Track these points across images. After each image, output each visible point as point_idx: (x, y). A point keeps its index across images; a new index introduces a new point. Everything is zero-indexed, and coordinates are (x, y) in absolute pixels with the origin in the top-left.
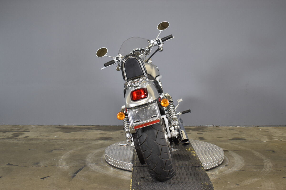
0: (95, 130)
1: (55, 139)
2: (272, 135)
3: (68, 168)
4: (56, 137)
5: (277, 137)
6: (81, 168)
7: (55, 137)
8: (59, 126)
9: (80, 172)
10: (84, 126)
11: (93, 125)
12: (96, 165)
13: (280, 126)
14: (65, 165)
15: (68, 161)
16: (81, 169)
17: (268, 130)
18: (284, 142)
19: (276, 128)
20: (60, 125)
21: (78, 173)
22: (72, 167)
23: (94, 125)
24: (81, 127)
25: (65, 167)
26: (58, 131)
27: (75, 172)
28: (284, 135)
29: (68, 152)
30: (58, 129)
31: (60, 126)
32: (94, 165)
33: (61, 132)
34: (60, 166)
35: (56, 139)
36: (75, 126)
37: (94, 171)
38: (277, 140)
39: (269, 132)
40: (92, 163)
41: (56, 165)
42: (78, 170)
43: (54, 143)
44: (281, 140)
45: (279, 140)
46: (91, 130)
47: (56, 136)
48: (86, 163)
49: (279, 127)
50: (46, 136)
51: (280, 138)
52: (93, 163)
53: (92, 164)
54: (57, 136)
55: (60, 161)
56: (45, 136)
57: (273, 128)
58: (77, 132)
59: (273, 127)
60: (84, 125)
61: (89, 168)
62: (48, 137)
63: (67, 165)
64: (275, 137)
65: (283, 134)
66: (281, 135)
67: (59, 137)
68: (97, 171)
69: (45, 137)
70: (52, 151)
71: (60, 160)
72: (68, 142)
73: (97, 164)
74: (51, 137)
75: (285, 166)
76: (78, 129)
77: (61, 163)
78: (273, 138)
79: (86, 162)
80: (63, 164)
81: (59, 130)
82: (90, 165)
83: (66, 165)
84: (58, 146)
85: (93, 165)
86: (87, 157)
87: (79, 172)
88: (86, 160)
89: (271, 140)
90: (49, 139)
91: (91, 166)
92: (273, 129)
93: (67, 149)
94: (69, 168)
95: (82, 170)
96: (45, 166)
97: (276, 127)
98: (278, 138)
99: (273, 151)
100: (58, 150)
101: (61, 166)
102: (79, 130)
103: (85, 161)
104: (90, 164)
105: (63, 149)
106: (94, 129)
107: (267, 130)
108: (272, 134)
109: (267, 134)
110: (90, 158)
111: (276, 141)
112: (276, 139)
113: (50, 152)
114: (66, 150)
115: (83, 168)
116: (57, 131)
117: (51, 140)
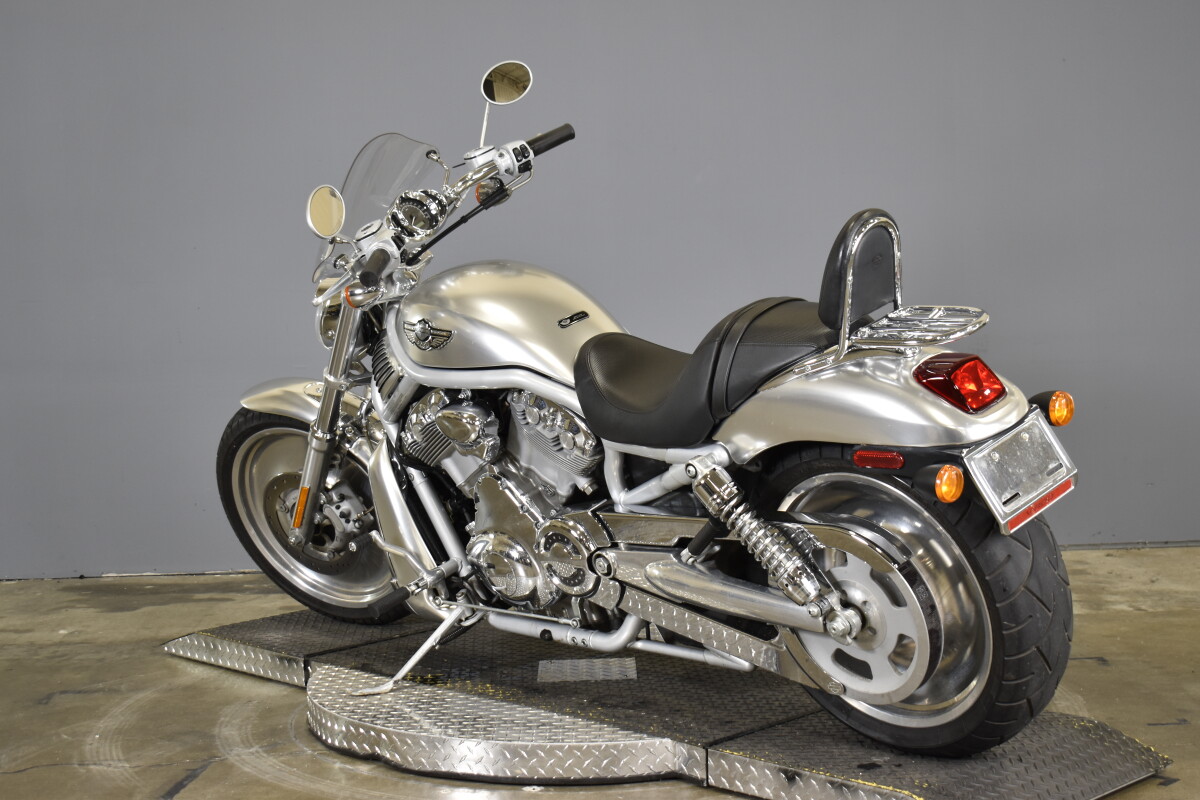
0: (257, 593)
1: (61, 644)
2: (1103, 585)
3: (131, 771)
4: (65, 636)
5: (1123, 594)
6: (194, 770)
7: (62, 632)
8: (79, 583)
9: (191, 786)
10: (202, 579)
11: (247, 570)
12: (266, 752)
13: (1140, 546)
14: (115, 758)
15: (132, 738)
16: (192, 775)
17: (1087, 563)
18: (1155, 615)
19: (1121, 556)
20: (82, 577)
21: (182, 791)
22: (153, 766)
23: (249, 573)
24: (189, 582)
25: (115, 767)
26: (73, 607)
27: (167, 788)
28: (1156, 587)
29: (130, 702)
30: (74, 596)
31: (84, 580)
32: (257, 752)
33: (91, 611)
34: (92, 767)
35: (69, 644)
36: (156, 580)
37: (258, 782)
38: (1124, 607)
39: (1090, 574)
40: (247, 743)
41: (75, 761)
42: (179, 779)
43: (57, 659)
44: (1143, 607)
45: (1131, 609)
46: (239, 596)
47: (64, 629)
48: (220, 747)
49: (1139, 549)
50: (16, 631)
51: (1141, 599)
52: (252, 747)
53: (247, 751)
54: (71, 629)
55: (93, 743)
56: (10, 631)
57: (1108, 555)
58: (171, 608)
59: (1111, 552)
60: (204, 574)
61: (232, 766)
62: (28, 635)
63: (127, 760)
64: (1116, 594)
65: (1153, 582)
66: (1144, 584)
67: (80, 632)
68: (270, 781)
69: (14, 636)
70: (49, 697)
71: (89, 740)
72: (127, 656)
73: (272, 749)
74: (40, 636)
75: (1149, 725)
76: (174, 592)
77: (97, 752)
78: (1107, 602)
79: (218, 742)
80: (109, 758)
81: (79, 601)
82: (235, 752)
83: (122, 758)
84: (79, 676)
85: (253, 754)
86: (222, 719)
87: (186, 789)
88: (216, 731)
89: (1094, 612)
90: (32, 644)
91: (243, 760)
92: (1108, 558)
93: (123, 687)
94: (136, 773)
95: (200, 777)
96: (18, 769)
97: (1120, 552)
98: (1128, 599)
99: (1102, 661)
100: (80, 692)
101: (95, 764)
102: (179, 595)
103: (213, 736)
104: (238, 750)
105: (101, 685)
106: (251, 591)
107: (1080, 567)
108: (1100, 582)
109: (1080, 583)
110: (234, 721)
111: (1118, 612)
112: (1121, 603)
113: (40, 702)
114: (117, 691)
115: (204, 768)
116: (71, 605)
117: (42, 647)
